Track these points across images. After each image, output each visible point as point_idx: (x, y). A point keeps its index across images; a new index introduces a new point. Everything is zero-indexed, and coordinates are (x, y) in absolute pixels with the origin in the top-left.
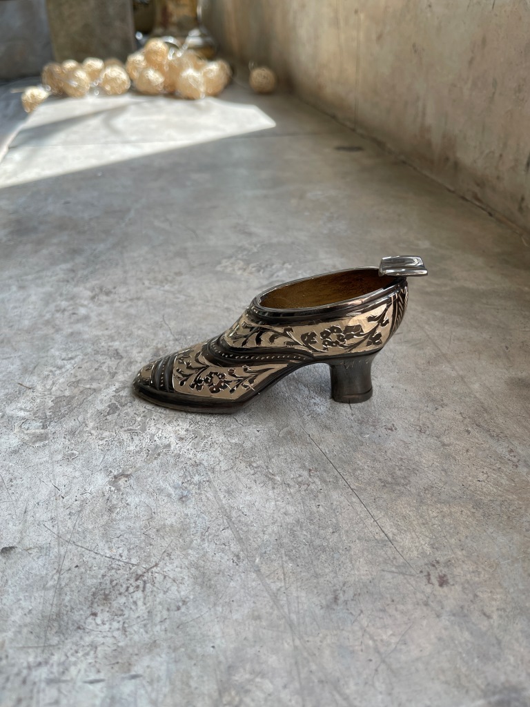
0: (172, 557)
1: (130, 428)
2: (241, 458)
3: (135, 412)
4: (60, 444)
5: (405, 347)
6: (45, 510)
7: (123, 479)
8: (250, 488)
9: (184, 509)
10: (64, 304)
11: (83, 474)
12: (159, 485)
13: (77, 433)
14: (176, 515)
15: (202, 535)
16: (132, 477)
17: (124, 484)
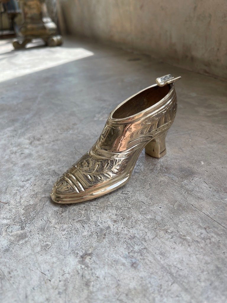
1: (79, 219)
2: (158, 228)
4: (36, 239)
5: (215, 145)
6: (40, 293)
7: (88, 257)
9: (138, 273)
10: (15, 149)
11: (59, 259)
12: (114, 258)
13: (46, 229)
14: (135, 279)
15: (159, 292)
16: (93, 255)
17: (90, 261)
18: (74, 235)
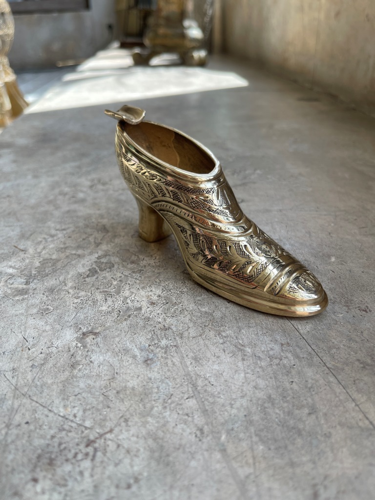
0: (130, 423)
1: (106, 290)
2: (210, 326)
3: (112, 276)
4: (38, 299)
5: (371, 239)
6: (9, 360)
7: (92, 337)
8: (218, 357)
9: (148, 372)
10: (67, 190)
11: (53, 328)
12: (125, 346)
13: (55, 290)
14: (139, 378)
15: (165, 402)
16: (100, 336)
17: (91, 341)
18: (88, 306)
